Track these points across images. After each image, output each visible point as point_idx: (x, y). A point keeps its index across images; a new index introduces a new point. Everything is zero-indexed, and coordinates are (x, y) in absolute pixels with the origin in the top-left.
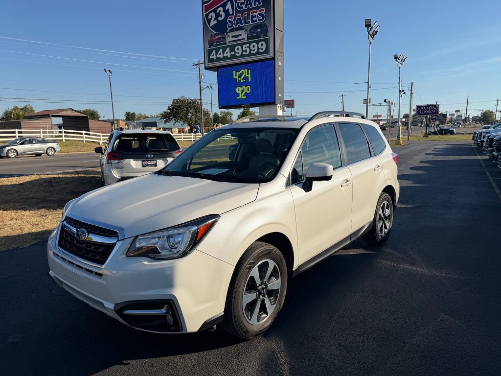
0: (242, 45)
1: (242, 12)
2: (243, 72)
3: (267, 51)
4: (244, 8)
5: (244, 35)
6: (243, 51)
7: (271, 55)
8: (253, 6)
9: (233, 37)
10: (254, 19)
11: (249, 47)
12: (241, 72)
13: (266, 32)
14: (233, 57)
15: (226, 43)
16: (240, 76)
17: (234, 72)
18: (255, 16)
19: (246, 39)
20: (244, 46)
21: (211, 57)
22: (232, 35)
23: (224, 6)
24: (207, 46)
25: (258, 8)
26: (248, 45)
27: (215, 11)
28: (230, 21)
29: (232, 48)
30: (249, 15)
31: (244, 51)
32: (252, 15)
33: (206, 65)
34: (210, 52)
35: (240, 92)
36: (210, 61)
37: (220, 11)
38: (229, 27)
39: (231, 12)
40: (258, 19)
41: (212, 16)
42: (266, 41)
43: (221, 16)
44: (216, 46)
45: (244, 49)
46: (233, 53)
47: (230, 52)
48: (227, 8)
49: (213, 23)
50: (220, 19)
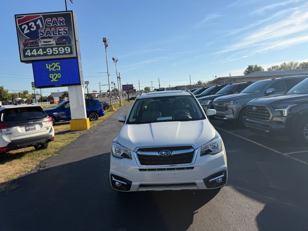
0: (52, 48)
1: (50, 28)
2: (54, 65)
3: (71, 53)
4: (51, 25)
5: (53, 42)
6: (53, 52)
7: (75, 55)
8: (59, 25)
9: (44, 42)
10: (60, 33)
11: (58, 50)
12: (53, 64)
13: (70, 42)
14: (44, 55)
15: (38, 46)
16: (52, 67)
17: (47, 64)
18: (61, 31)
19: (55, 44)
20: (54, 49)
21: (26, 54)
22: (44, 41)
23: (35, 22)
24: (22, 46)
25: (63, 26)
26: (57, 48)
27: (27, 24)
28: (41, 32)
29: (44, 49)
30: (56, 30)
31: (54, 52)
32: (58, 31)
33: (22, 59)
34: (25, 51)
35: (53, 77)
36: (25, 56)
37: (32, 25)
38: (40, 35)
39: (41, 26)
40: (63, 33)
41: (25, 27)
42: (71, 47)
43: (33, 28)
44: (30, 47)
45: (54, 50)
46: (45, 52)
47: (43, 52)
48: (37, 23)
49: (26, 31)
50: (32, 29)
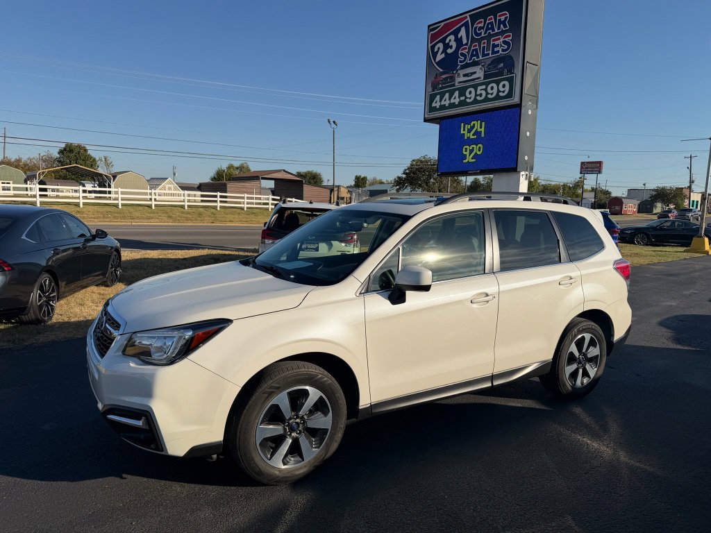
0: (475, 87)
1: (479, 41)
2: (474, 124)
3: (510, 95)
4: (483, 35)
5: (479, 73)
6: (476, 95)
7: (516, 100)
8: (496, 31)
9: (464, 75)
10: (496, 49)
11: (486, 90)
12: (472, 124)
13: (510, 66)
14: (462, 103)
15: (454, 85)
16: (469, 131)
17: (462, 124)
18: (498, 46)
19: (482, 78)
20: (479, 88)
21: (434, 105)
22: (464, 73)
23: (456, 33)
24: (430, 89)
25: (502, 33)
26: (484, 87)
27: (443, 41)
28: (462, 54)
29: (462, 92)
30: (489, 43)
31: (478, 95)
32: (493, 44)
33: (426, 116)
34: (432, 98)
35: (468, 153)
36: (432, 109)
37: (450, 40)
38: (461, 62)
39: (465, 41)
40: (501, 50)
41: (439, 48)
42: (511, 81)
43: (451, 47)
44: (441, 89)
45: (478, 92)
46: (463, 98)
47: (459, 97)
48: (459, 36)
49: (440, 57)
50: (449, 51)
